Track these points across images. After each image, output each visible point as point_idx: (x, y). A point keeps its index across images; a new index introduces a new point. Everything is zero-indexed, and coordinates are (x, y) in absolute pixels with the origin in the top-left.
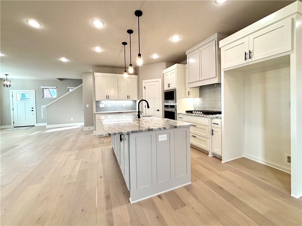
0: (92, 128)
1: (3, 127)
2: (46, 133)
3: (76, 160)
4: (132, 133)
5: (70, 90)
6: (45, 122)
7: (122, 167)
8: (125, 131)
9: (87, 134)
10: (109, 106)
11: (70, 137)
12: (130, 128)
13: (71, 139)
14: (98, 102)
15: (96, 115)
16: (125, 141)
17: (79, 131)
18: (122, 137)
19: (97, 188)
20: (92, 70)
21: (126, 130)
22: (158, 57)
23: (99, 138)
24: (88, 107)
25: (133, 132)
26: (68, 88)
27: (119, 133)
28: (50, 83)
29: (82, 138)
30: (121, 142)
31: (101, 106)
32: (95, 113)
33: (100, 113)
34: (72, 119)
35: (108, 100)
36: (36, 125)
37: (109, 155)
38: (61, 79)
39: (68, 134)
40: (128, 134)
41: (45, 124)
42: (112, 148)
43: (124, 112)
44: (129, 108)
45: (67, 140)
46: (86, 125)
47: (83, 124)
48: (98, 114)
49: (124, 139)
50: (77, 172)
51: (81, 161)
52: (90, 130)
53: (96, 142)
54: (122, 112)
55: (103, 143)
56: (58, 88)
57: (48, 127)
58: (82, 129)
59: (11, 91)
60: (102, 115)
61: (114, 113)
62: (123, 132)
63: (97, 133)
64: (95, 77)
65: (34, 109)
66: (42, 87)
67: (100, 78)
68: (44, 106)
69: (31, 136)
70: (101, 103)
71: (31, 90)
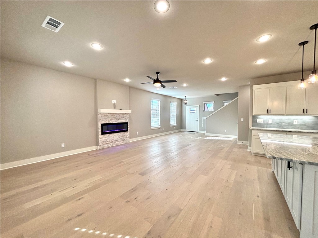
0: (246, 143)
1: (182, 130)
2: (205, 139)
3: (231, 170)
4: (308, 164)
5: (226, 104)
6: (204, 130)
7: (288, 199)
8: (297, 159)
9: (240, 148)
10: (270, 122)
11: (224, 147)
12: (305, 157)
13: (226, 150)
14: (255, 117)
15: (252, 131)
16: (295, 170)
17: (233, 144)
18: (291, 164)
19: (253, 204)
20: (250, 83)
21: (299, 159)
23: (255, 156)
24: (243, 121)
25: (310, 163)
26: (224, 101)
27: (287, 159)
28: (209, 99)
29: (236, 151)
30: (289, 169)
31: (259, 121)
32: (251, 128)
33: (257, 130)
34: (226, 131)
35: (269, 115)
36: (199, 132)
37: (268, 179)
38: (218, 95)
39: (222, 144)
40: (302, 163)
41: (205, 132)
42: (273, 172)
45: (222, 150)
46: (239, 139)
47: (237, 137)
48: (255, 130)
49: (295, 168)
50: (232, 180)
51: (236, 173)
52: (244, 145)
53: (252, 159)
54: (290, 131)
55: (260, 163)
56: (215, 102)
57: (207, 134)
58: (235, 142)
59: (187, 106)
60: (260, 131)
61: (277, 131)
62: (293, 159)
63: (252, 150)
64: (254, 90)
65: (198, 120)
66: (204, 103)
67: (259, 90)
68: (205, 118)
69: (197, 139)
70: (258, 118)
71: (197, 106)
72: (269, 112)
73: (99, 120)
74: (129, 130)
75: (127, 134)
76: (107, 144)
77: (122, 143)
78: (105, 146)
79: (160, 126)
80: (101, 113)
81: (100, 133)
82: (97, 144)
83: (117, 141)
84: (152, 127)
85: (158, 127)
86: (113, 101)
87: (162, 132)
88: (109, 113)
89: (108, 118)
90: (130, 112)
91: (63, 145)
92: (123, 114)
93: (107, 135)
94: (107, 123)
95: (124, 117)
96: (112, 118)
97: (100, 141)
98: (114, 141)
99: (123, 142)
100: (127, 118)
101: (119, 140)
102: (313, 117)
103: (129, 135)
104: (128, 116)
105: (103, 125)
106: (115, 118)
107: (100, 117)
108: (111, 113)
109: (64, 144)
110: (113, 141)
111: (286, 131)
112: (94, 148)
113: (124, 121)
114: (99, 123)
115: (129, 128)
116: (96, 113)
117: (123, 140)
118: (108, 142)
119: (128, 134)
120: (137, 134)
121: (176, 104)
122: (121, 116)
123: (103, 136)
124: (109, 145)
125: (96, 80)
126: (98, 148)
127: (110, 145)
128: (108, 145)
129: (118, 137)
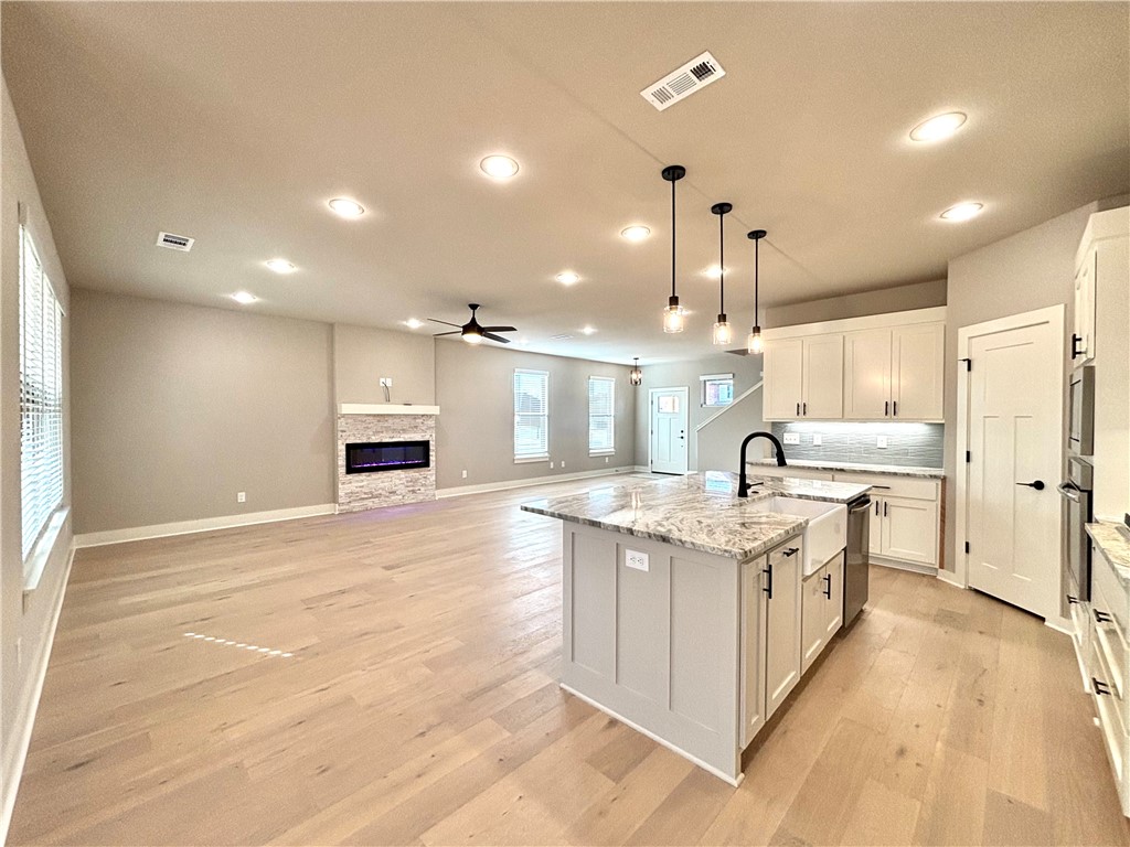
10: (818, 441)
14: (777, 428)
22: (982, 210)
31: (788, 438)
38: (740, 352)
43: (854, 472)
44: (907, 454)
54: (842, 470)
59: (651, 391)
61: (809, 468)
65: (685, 435)
66: (702, 378)
70: (788, 428)
71: (682, 388)
72: (802, 410)
73: (340, 434)
74: (432, 464)
75: (428, 474)
76: (363, 499)
77: (410, 499)
78: (357, 506)
79: (547, 454)
80: (344, 416)
81: (342, 470)
82: (334, 499)
83: (394, 492)
84: (517, 457)
85: (542, 455)
86: (382, 380)
87: (557, 471)
88: (369, 415)
89: (368, 428)
90: (435, 410)
91: (242, 497)
92: (415, 417)
93: (363, 476)
94: (365, 441)
95: (416, 427)
96: (379, 429)
97: (342, 491)
98: (384, 493)
99: (412, 496)
100: (429, 428)
101: (402, 490)
102: (927, 427)
103: (434, 478)
104: (431, 423)
105: (350, 447)
106: (388, 429)
107: (341, 424)
108: (375, 415)
109: (244, 494)
110: (380, 491)
111: (831, 469)
112: (324, 509)
113: (417, 437)
114: (340, 442)
115: (432, 458)
116: (333, 415)
117: (413, 491)
118: (365, 493)
119: (431, 475)
120: (465, 476)
121: (613, 384)
122: (406, 421)
123: (350, 477)
124: (369, 503)
125: (331, 326)
126: (337, 509)
127: (371, 504)
128: (365, 502)
129: (398, 482)
